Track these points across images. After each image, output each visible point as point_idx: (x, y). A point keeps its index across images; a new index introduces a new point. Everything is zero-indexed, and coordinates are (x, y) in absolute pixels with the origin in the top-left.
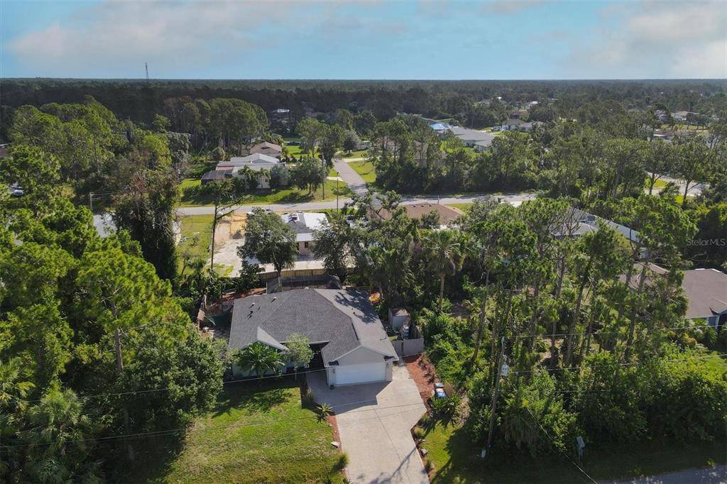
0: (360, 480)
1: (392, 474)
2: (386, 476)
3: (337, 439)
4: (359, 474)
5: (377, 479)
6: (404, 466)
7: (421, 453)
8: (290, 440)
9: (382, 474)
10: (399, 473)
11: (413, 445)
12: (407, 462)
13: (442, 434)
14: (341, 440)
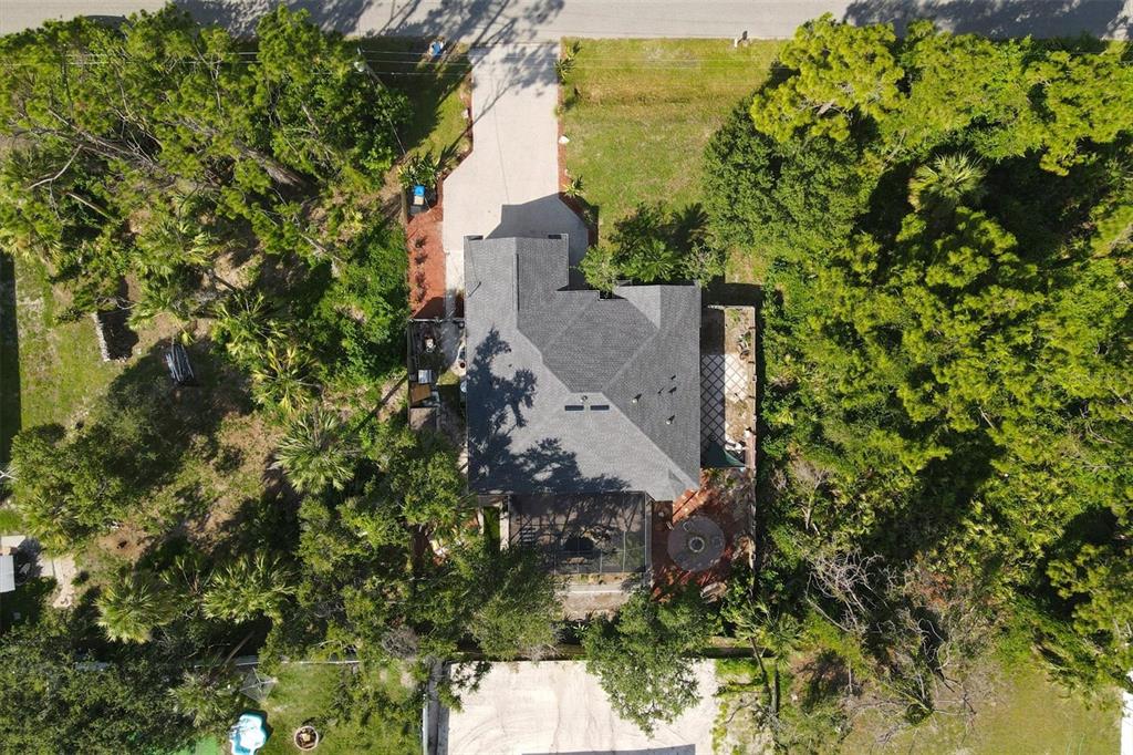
0: (541, 91)
1: (507, 92)
2: (512, 91)
3: (562, 148)
4: (541, 97)
5: (523, 87)
6: (491, 101)
7: (469, 113)
8: (616, 149)
9: (517, 93)
10: (498, 92)
11: (475, 129)
12: (487, 106)
13: (437, 140)
14: (557, 146)
